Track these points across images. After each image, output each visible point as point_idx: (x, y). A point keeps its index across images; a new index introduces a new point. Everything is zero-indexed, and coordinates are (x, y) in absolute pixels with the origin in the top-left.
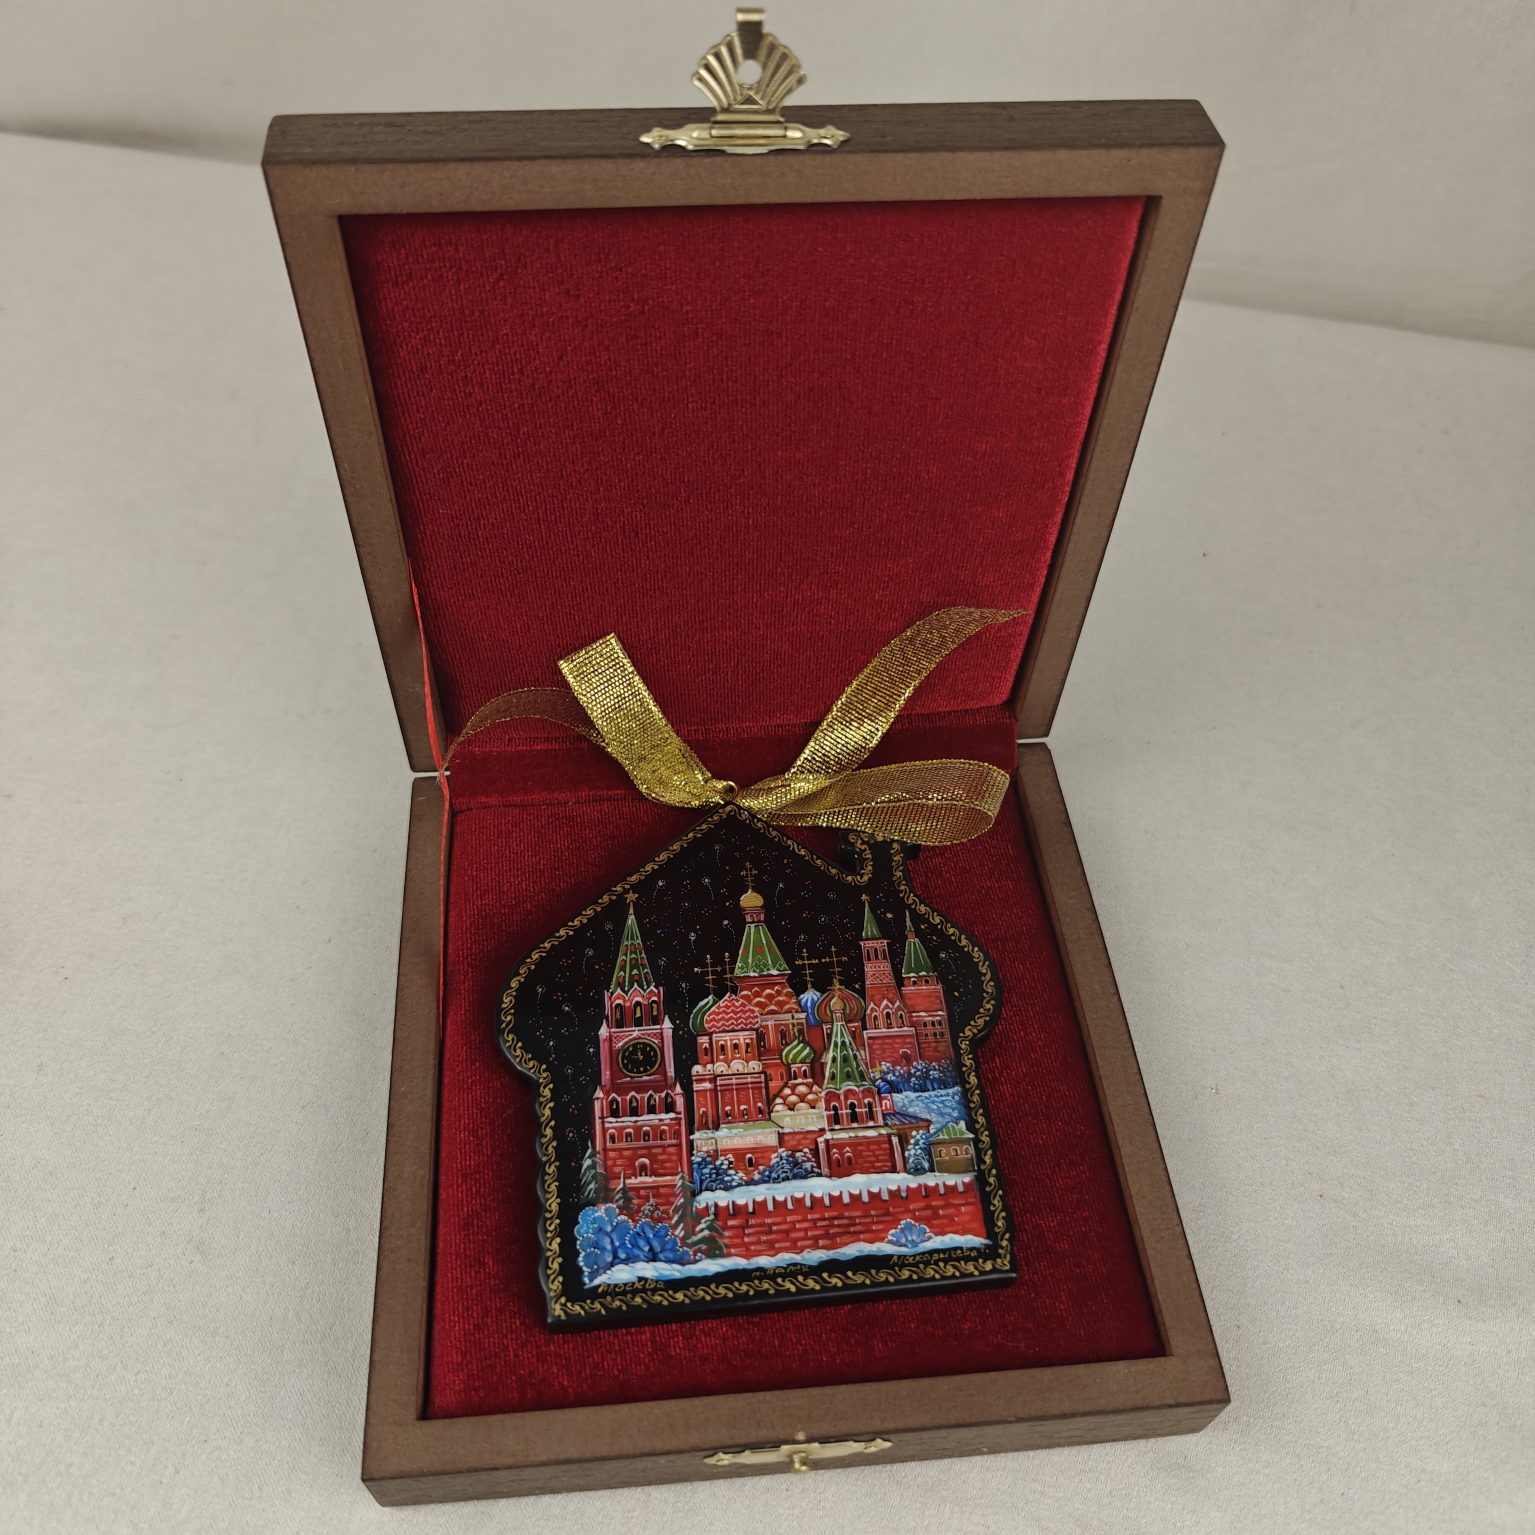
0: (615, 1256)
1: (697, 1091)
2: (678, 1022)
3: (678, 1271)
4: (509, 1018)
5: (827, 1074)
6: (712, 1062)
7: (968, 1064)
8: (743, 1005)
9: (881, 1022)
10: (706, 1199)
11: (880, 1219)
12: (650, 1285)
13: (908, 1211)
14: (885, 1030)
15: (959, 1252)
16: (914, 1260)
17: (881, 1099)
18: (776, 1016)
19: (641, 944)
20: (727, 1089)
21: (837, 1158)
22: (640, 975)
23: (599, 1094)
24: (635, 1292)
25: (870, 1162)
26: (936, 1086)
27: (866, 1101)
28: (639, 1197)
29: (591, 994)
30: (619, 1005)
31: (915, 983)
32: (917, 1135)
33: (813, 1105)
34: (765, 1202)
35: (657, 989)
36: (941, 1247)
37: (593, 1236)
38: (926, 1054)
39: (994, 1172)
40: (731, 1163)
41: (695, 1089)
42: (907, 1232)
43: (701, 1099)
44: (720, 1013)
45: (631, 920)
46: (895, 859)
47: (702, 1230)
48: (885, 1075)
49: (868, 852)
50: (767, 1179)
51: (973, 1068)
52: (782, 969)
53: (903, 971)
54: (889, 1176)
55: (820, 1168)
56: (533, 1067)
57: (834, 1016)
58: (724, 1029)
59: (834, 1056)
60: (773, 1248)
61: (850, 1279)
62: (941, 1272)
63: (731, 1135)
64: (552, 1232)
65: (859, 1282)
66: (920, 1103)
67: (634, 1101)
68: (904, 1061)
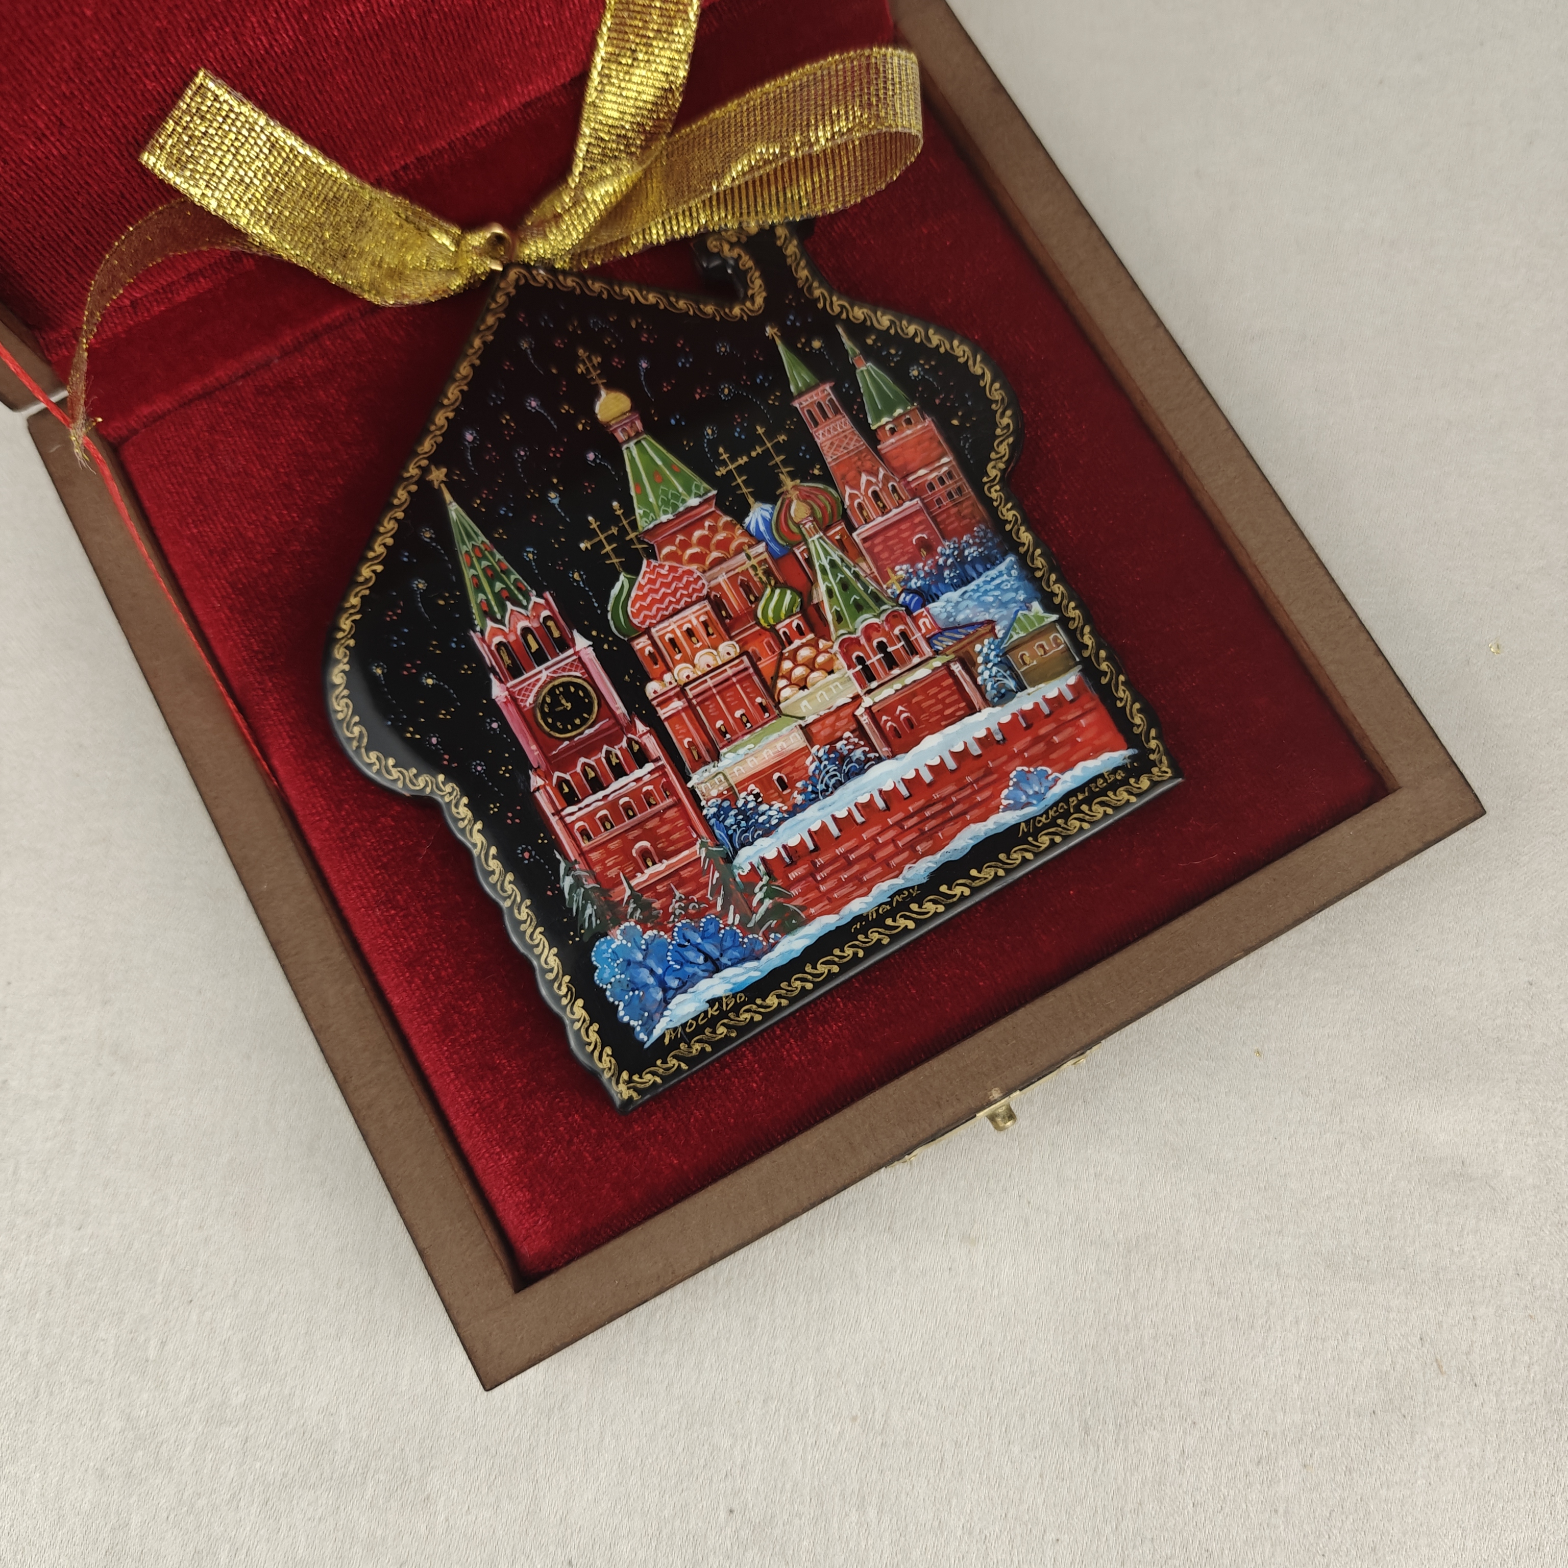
0: (665, 989)
1: (667, 719)
2: (594, 633)
3: (756, 969)
4: (357, 730)
5: (830, 617)
6: (669, 670)
7: (1010, 518)
8: (672, 569)
9: (870, 510)
10: (746, 858)
11: (981, 783)
12: (727, 1005)
13: (1013, 757)
14: (880, 519)
15: (1101, 781)
16: (1047, 818)
17: (915, 620)
18: (724, 565)
19: (487, 541)
20: (706, 697)
21: (891, 726)
22: (507, 588)
23: (536, 781)
24: (712, 1022)
25: (937, 713)
26: (980, 569)
27: (897, 631)
28: (659, 896)
29: (453, 645)
30: (500, 644)
31: (892, 432)
32: (983, 648)
33: (829, 670)
34: (824, 827)
35: (542, 597)
36: (1074, 786)
37: (623, 976)
38: (949, 528)
39: (1103, 654)
40: (757, 796)
41: (663, 717)
42: (1024, 786)
43: (677, 727)
44: (645, 596)
45: (454, 510)
46: (789, 252)
47: (761, 902)
48: (906, 584)
49: (745, 258)
50: (813, 796)
51: (1019, 522)
52: (702, 492)
53: (870, 421)
54: (968, 720)
55: (877, 751)
56: (426, 785)
57: (803, 529)
58: (662, 616)
59: (827, 587)
60: (862, 883)
61: (978, 878)
62: (1087, 818)
63: (739, 759)
64: (566, 996)
65: (990, 878)
66: (969, 602)
67: (589, 770)
68: (924, 553)
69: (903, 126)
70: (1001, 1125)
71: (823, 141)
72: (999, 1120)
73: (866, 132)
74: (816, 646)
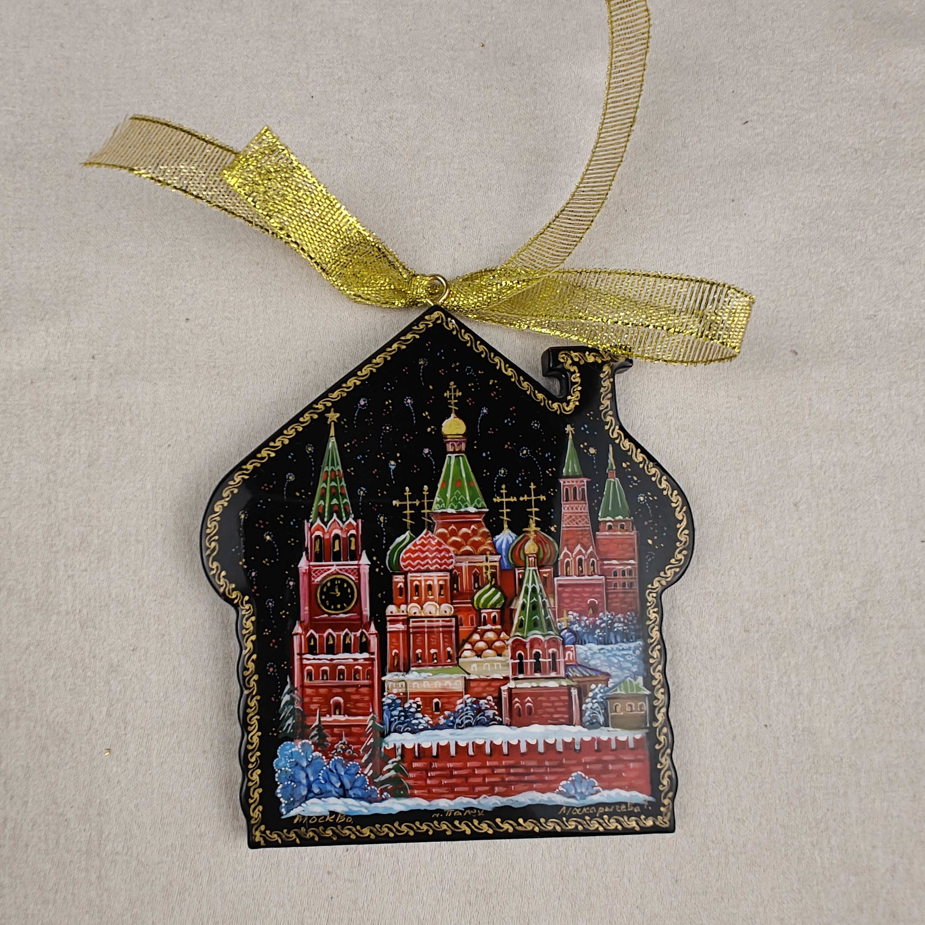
0: (310, 790)
1: (390, 632)
2: (375, 558)
3: (366, 808)
4: (213, 544)
5: (516, 621)
6: (406, 603)
7: (652, 617)
8: (439, 543)
9: (572, 569)
10: (393, 740)
11: (553, 770)
12: (340, 819)
13: (579, 764)
14: (576, 578)
15: (624, 807)
16: (581, 812)
17: (565, 650)
18: (470, 557)
19: (341, 471)
20: (419, 631)
21: (518, 707)
22: (339, 505)
23: (298, 629)
24: (326, 825)
25: (548, 713)
26: (619, 639)
27: (550, 651)
28: (332, 735)
29: (292, 523)
30: (318, 537)
31: (610, 527)
32: (596, 689)
33: (499, 653)
34: (448, 746)
35: (356, 522)
36: (606, 801)
37: (290, 770)
38: (614, 605)
39: (665, 730)
40: (419, 706)
41: (388, 630)
42: (576, 784)
43: (394, 640)
44: (415, 551)
45: (332, 442)
46: (605, 384)
47: (389, 770)
48: (571, 625)
49: (577, 374)
50: (451, 724)
52: (479, 506)
53: (600, 514)
54: (565, 727)
55: (502, 717)
56: (236, 598)
57: (527, 560)
58: (419, 569)
59: (524, 602)
60: (452, 792)
61: (521, 825)
62: (604, 824)
63: (420, 678)
64: (253, 763)
65: (528, 828)
66: (601, 656)
67: (330, 638)
68: (591, 611)
74: (499, 635)
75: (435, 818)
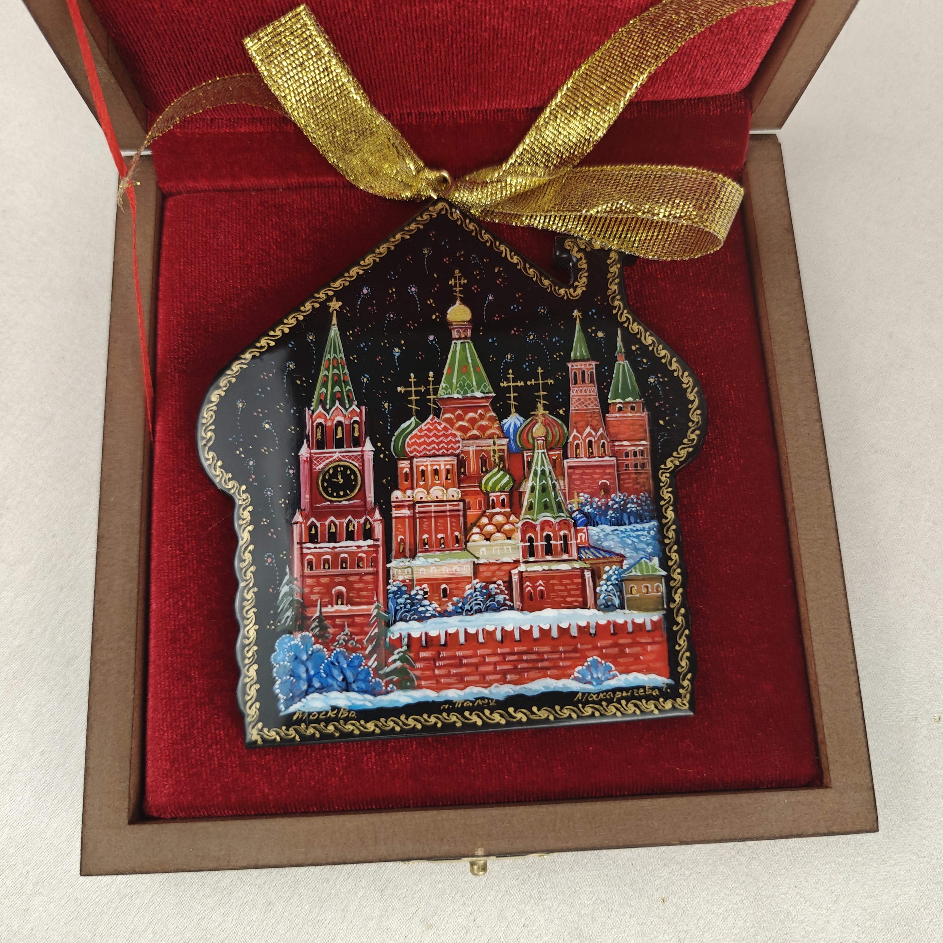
1: (396, 518)
2: (379, 444)
3: (370, 701)
4: (209, 434)
5: (525, 504)
6: (412, 488)
7: (666, 498)
8: (445, 429)
9: (582, 451)
10: (399, 629)
11: (567, 655)
12: (342, 714)
13: (595, 648)
14: (586, 459)
15: (642, 690)
16: (597, 697)
17: (577, 532)
18: (477, 441)
19: (344, 359)
20: (425, 516)
21: (529, 591)
22: (342, 392)
23: (298, 518)
24: (328, 720)
25: (562, 597)
26: (632, 520)
27: (562, 533)
28: (334, 626)
29: (292, 411)
30: (320, 424)
31: (620, 409)
32: (610, 570)
33: (509, 536)
34: (457, 634)
35: (359, 408)
36: (624, 685)
37: (289, 664)
38: (625, 486)
39: (683, 611)
40: (426, 593)
41: (394, 516)
42: (593, 670)
43: (399, 526)
44: (421, 437)
45: (334, 331)
46: (612, 270)
47: (395, 661)
48: (582, 507)
49: (584, 261)
50: (460, 610)
51: (671, 503)
52: (486, 391)
53: (609, 397)
54: (579, 611)
55: (512, 602)
56: (232, 488)
57: (536, 443)
58: (425, 454)
59: (533, 485)
60: (462, 681)
61: (536, 714)
62: (622, 709)
63: (427, 564)
64: (249, 658)
65: (543, 717)
66: (615, 537)
67: (333, 526)
68: (602, 493)
69: (714, 230)
70: (476, 872)
71: (661, 216)
72: (476, 867)
73: (690, 223)
74: (508, 517)
75: (444, 710)
